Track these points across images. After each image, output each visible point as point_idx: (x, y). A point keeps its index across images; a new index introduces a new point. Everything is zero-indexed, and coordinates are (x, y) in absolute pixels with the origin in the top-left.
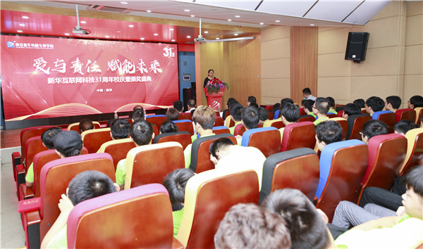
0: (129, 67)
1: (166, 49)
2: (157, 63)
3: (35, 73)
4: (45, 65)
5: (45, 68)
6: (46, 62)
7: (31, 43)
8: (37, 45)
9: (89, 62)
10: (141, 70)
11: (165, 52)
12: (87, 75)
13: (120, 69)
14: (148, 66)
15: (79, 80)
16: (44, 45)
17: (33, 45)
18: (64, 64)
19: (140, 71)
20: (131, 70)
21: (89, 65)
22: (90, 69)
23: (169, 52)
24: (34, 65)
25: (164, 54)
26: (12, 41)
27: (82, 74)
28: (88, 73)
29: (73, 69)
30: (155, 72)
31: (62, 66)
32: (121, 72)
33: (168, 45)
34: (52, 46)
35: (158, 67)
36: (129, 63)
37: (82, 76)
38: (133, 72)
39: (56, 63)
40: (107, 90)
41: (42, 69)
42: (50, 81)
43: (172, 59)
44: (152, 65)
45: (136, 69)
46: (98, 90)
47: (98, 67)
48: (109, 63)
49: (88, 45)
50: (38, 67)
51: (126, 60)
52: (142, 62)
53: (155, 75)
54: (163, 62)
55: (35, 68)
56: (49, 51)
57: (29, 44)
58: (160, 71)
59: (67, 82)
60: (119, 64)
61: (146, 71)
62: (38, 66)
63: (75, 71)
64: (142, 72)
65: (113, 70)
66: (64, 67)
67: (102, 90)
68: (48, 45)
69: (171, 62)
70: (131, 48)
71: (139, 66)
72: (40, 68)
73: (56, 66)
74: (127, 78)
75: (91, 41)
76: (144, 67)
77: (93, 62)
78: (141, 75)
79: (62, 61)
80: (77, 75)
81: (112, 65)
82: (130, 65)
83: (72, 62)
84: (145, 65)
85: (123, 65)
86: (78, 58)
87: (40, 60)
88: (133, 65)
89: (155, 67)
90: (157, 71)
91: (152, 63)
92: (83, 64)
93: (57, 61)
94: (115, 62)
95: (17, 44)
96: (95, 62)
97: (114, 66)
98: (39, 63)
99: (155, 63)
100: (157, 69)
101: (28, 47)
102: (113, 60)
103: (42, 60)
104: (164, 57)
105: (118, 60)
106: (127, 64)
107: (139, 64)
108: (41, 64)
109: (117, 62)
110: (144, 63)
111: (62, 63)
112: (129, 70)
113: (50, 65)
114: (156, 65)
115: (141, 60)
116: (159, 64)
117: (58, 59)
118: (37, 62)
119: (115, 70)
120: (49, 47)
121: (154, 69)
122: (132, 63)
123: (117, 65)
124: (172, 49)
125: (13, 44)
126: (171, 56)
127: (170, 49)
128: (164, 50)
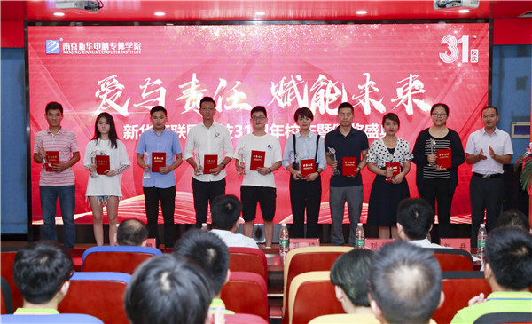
0: (329, 95)
1: (450, 40)
2: (418, 84)
4: (119, 93)
5: (120, 102)
6: (121, 87)
7: (93, 41)
8: (105, 46)
9: (223, 83)
11: (445, 48)
14: (386, 92)
16: (121, 45)
17: (97, 45)
18: (163, 91)
20: (334, 105)
21: (223, 92)
22: (224, 103)
23: (461, 49)
24: (97, 94)
26: (56, 39)
29: (182, 104)
30: (409, 110)
31: (157, 95)
33: (457, 29)
34: (137, 46)
35: (420, 96)
36: (331, 85)
39: (146, 87)
41: (113, 104)
42: (130, 132)
43: (467, 71)
44: (400, 91)
47: (243, 96)
48: (273, 87)
49: (223, 39)
50: (105, 100)
51: (322, 77)
54: (438, 76)
55: (99, 100)
56: (128, 58)
57: (89, 44)
58: (425, 106)
60: (300, 88)
61: (380, 107)
62: (105, 96)
63: (187, 108)
64: (367, 111)
65: (282, 105)
66: (162, 99)
68: (129, 44)
69: (467, 80)
71: (360, 92)
72: (109, 101)
73: (144, 95)
75: (230, 28)
76: (375, 96)
77: (231, 84)
78: (366, 120)
79: (158, 82)
80: (191, 118)
81: (281, 92)
82: (333, 91)
83: (180, 87)
84: (377, 90)
85: (312, 89)
86: (194, 75)
87: (111, 80)
88: (341, 90)
89: (409, 94)
90: (415, 107)
91: (400, 85)
92: (205, 90)
93: (148, 84)
94: (289, 83)
95: (66, 46)
96: (238, 83)
97: (287, 93)
98: (107, 89)
99: (411, 86)
100: (415, 101)
101: (87, 50)
102: (285, 78)
103: (115, 81)
104: (440, 64)
105: (299, 78)
106: (325, 87)
107: (360, 87)
108: (111, 91)
109: (297, 81)
110: (374, 83)
111: (157, 87)
112: (327, 106)
113: (131, 93)
114: (414, 90)
115: (368, 75)
116: (422, 85)
117: (149, 79)
118: (103, 86)
119: (289, 104)
120: (132, 49)
121: (406, 103)
122: (339, 86)
123: (296, 89)
124: (471, 40)
125: (58, 45)
126: (465, 60)
127: (465, 39)
128: (443, 41)
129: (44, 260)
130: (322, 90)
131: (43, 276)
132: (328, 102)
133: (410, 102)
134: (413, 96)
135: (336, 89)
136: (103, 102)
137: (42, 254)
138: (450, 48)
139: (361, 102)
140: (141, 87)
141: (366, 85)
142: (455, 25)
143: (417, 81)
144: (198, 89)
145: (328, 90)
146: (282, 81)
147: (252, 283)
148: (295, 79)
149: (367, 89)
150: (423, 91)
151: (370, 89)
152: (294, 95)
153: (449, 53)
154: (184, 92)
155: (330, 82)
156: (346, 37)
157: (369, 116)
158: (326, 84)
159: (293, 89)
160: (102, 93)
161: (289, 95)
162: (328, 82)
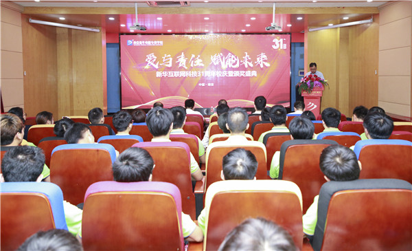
0: (232, 61)
1: (276, 41)
2: (265, 56)
3: (147, 67)
4: (154, 60)
5: (155, 63)
6: (155, 57)
7: (145, 41)
8: (149, 42)
9: (193, 56)
10: (246, 64)
12: (191, 69)
13: (223, 63)
14: (253, 59)
15: (183, 74)
16: (155, 42)
17: (146, 42)
18: (171, 59)
19: (244, 65)
20: (234, 64)
21: (193, 59)
22: (194, 63)
23: (280, 44)
24: (146, 60)
25: (274, 47)
26: (131, 40)
27: (186, 68)
28: (192, 68)
29: (178, 64)
30: (262, 66)
31: (169, 60)
32: (224, 66)
33: (279, 36)
34: (161, 42)
35: (265, 61)
36: (233, 56)
37: (186, 70)
38: (237, 66)
39: (164, 58)
40: (209, 85)
41: (152, 64)
42: (159, 74)
43: (282, 52)
44: (258, 59)
45: (240, 63)
46: (200, 85)
47: (201, 61)
48: (212, 57)
49: (193, 40)
50: (149, 62)
51: (230, 54)
52: (247, 56)
53: (262, 69)
54: (272, 54)
55: (147, 62)
56: (159, 47)
57: (143, 42)
58: (267, 64)
59: (172, 76)
60: (222, 58)
61: (251, 65)
63: (180, 65)
64: (246, 66)
65: (215, 64)
66: (171, 62)
67: (203, 85)
68: (158, 42)
71: (244, 59)
73: (164, 60)
74: (229, 72)
75: (196, 36)
76: (249, 61)
77: (196, 56)
78: (245, 70)
79: (169, 56)
80: (181, 69)
81: (215, 59)
82: (234, 59)
83: (178, 57)
84: (250, 58)
85: (226, 58)
86: (183, 53)
88: (237, 59)
89: (262, 60)
90: (264, 65)
91: (258, 57)
92: (187, 59)
94: (218, 56)
95: (135, 42)
96: (199, 56)
101: (143, 44)
102: (216, 54)
103: (153, 55)
104: (272, 49)
105: (221, 54)
106: (230, 57)
107: (244, 57)
108: (151, 59)
110: (249, 56)
112: (231, 64)
113: (159, 59)
115: (246, 53)
117: (166, 55)
118: (148, 57)
119: (218, 64)
120: (159, 44)
121: (261, 63)
122: (236, 57)
123: (220, 59)
124: (284, 41)
125: (132, 42)
126: (281, 48)
127: (281, 40)
128: (274, 41)
129: (122, 117)
130: (230, 59)
131: (122, 122)
137: (121, 115)
138: (276, 43)
139: (244, 63)
144: (184, 58)
145: (232, 59)
147: (196, 126)
150: (266, 59)
151: (247, 58)
153: (276, 45)
154: (179, 59)
157: (247, 68)
160: (148, 60)
161: (218, 60)
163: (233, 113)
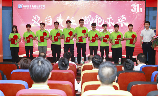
0: (99, 21)
2: (124, 18)
3: (33, 25)
4: (39, 20)
6: (39, 18)
8: (35, 6)
9: (68, 17)
11: (132, 8)
16: (39, 6)
17: (32, 6)
18: (51, 19)
20: (100, 24)
23: (137, 8)
24: (32, 20)
25: (132, 10)
27: (63, 26)
30: (122, 25)
34: (44, 6)
36: (99, 18)
39: (46, 18)
43: (138, 14)
44: (119, 20)
47: (74, 21)
49: (68, 5)
51: (97, 16)
52: (110, 17)
54: (130, 15)
55: (33, 22)
60: (91, 19)
62: (35, 21)
64: (110, 25)
66: (51, 22)
68: (42, 6)
69: (138, 17)
70: (102, 6)
72: (36, 22)
75: (71, 2)
77: (71, 18)
79: (50, 17)
82: (100, 20)
83: (56, 18)
84: (112, 20)
85: (94, 19)
86: (60, 15)
87: (36, 16)
88: (102, 19)
89: (122, 21)
90: (123, 24)
91: (119, 18)
92: (63, 19)
93: (47, 17)
94: (87, 17)
95: (24, 6)
96: (73, 17)
97: (87, 20)
98: (35, 19)
99: (122, 18)
100: (124, 23)
101: (30, 7)
102: (86, 16)
103: (38, 16)
104: (131, 12)
105: (90, 16)
106: (98, 19)
107: (108, 19)
108: (36, 19)
109: (90, 17)
110: (112, 18)
111: (50, 18)
112: (98, 24)
113: (42, 20)
114: (123, 20)
115: (110, 15)
116: (126, 18)
117: (47, 16)
118: (34, 18)
119: (87, 23)
120: (42, 7)
121: (121, 23)
122: (102, 18)
123: (89, 19)
124: (140, 5)
125: (21, 6)
126: (138, 11)
127: (138, 5)
128: (132, 6)
130: (97, 20)
132: (98, 23)
133: (122, 23)
134: (123, 21)
135: (101, 19)
136: (34, 22)
138: (133, 8)
139: (108, 23)
140: (45, 18)
141: (109, 18)
142: (135, 1)
143: (124, 17)
144: (61, 19)
145: (99, 20)
146: (85, 17)
148: (89, 16)
149: (110, 19)
150: (126, 20)
151: (111, 19)
152: (89, 21)
153: (133, 9)
154: (57, 20)
155: (99, 17)
156: (104, 4)
157: (110, 27)
158: (98, 18)
159: (88, 19)
160: (34, 20)
161: (87, 21)
162: (98, 17)
163: (104, 67)
